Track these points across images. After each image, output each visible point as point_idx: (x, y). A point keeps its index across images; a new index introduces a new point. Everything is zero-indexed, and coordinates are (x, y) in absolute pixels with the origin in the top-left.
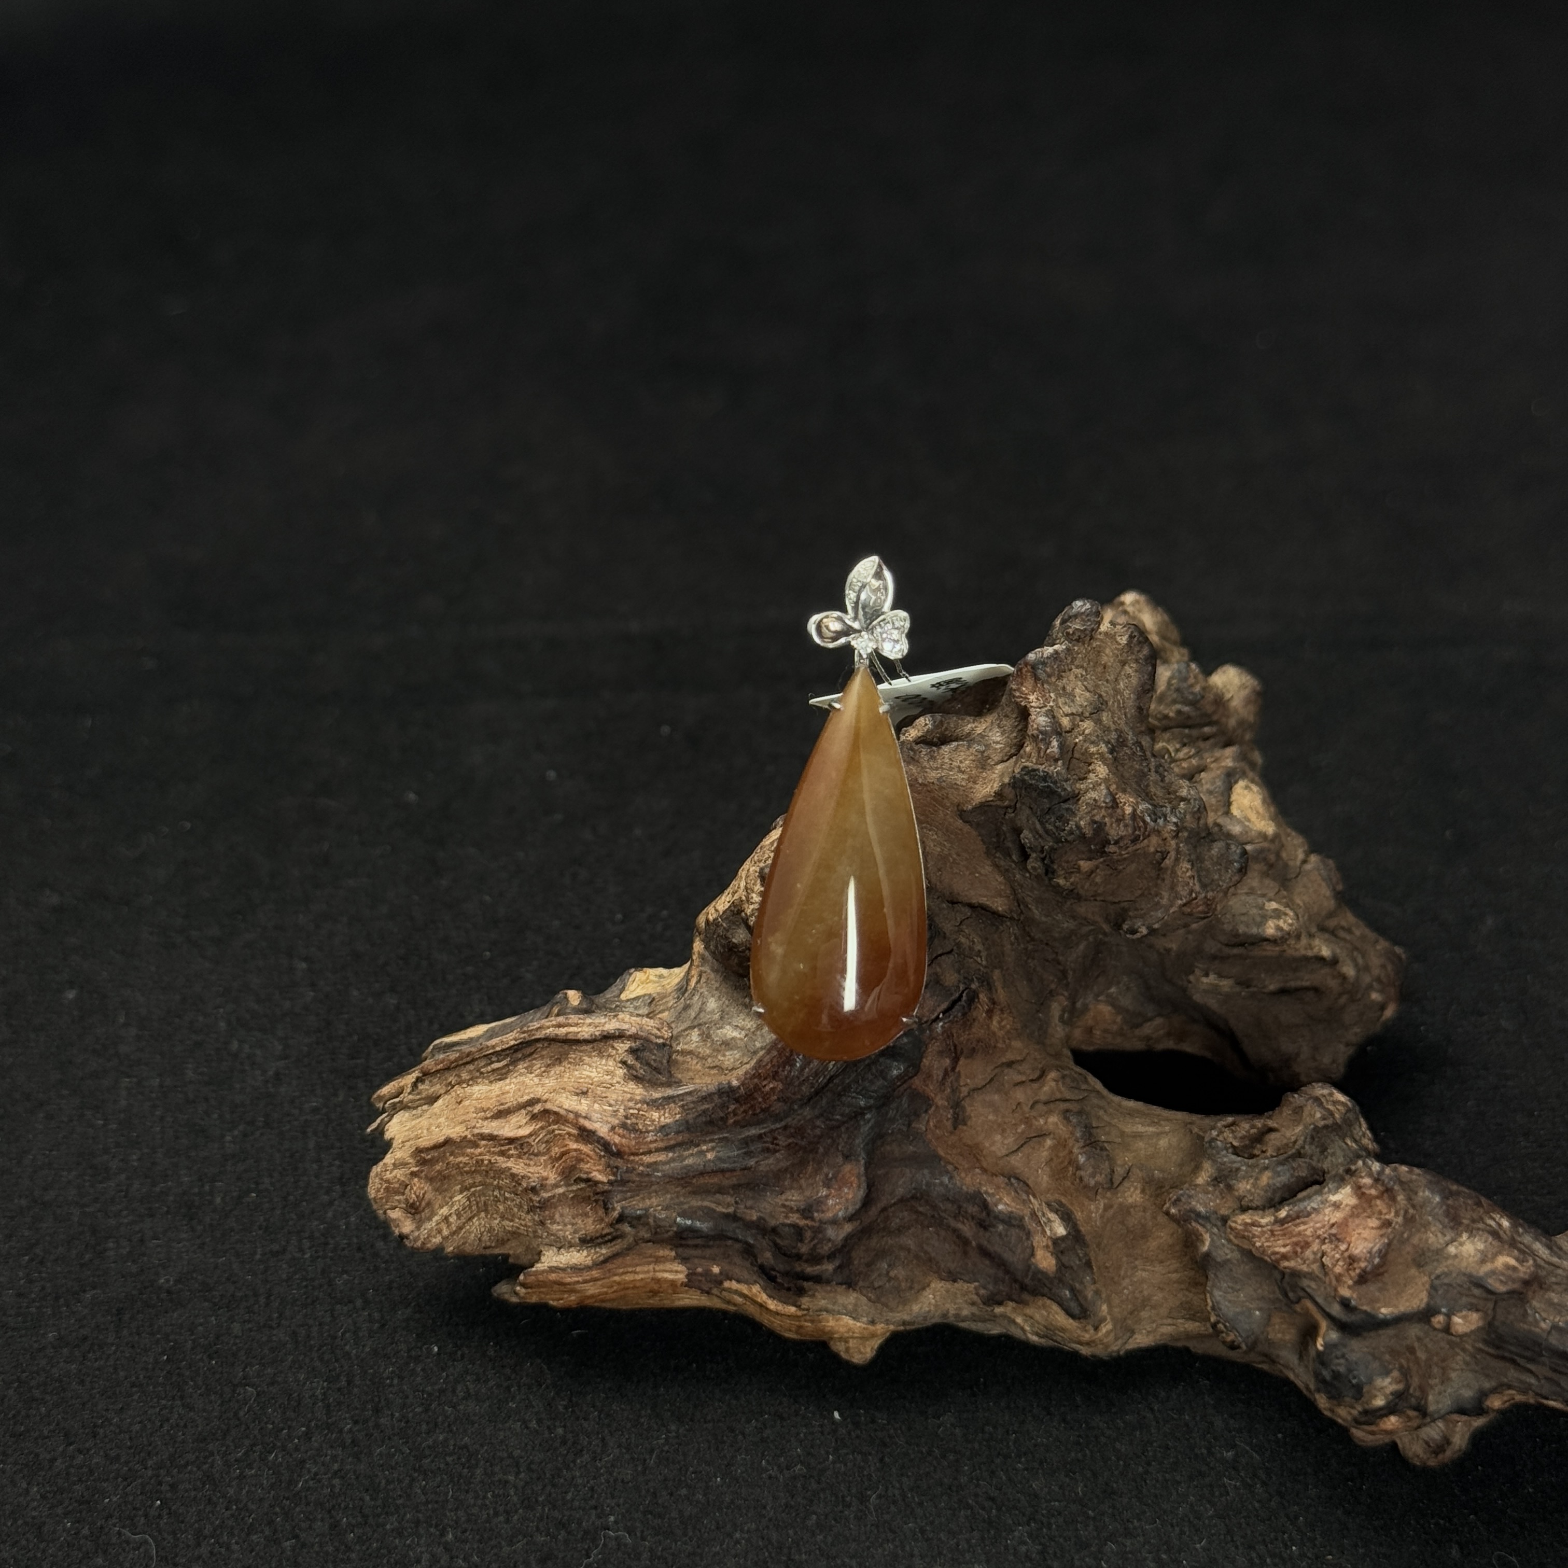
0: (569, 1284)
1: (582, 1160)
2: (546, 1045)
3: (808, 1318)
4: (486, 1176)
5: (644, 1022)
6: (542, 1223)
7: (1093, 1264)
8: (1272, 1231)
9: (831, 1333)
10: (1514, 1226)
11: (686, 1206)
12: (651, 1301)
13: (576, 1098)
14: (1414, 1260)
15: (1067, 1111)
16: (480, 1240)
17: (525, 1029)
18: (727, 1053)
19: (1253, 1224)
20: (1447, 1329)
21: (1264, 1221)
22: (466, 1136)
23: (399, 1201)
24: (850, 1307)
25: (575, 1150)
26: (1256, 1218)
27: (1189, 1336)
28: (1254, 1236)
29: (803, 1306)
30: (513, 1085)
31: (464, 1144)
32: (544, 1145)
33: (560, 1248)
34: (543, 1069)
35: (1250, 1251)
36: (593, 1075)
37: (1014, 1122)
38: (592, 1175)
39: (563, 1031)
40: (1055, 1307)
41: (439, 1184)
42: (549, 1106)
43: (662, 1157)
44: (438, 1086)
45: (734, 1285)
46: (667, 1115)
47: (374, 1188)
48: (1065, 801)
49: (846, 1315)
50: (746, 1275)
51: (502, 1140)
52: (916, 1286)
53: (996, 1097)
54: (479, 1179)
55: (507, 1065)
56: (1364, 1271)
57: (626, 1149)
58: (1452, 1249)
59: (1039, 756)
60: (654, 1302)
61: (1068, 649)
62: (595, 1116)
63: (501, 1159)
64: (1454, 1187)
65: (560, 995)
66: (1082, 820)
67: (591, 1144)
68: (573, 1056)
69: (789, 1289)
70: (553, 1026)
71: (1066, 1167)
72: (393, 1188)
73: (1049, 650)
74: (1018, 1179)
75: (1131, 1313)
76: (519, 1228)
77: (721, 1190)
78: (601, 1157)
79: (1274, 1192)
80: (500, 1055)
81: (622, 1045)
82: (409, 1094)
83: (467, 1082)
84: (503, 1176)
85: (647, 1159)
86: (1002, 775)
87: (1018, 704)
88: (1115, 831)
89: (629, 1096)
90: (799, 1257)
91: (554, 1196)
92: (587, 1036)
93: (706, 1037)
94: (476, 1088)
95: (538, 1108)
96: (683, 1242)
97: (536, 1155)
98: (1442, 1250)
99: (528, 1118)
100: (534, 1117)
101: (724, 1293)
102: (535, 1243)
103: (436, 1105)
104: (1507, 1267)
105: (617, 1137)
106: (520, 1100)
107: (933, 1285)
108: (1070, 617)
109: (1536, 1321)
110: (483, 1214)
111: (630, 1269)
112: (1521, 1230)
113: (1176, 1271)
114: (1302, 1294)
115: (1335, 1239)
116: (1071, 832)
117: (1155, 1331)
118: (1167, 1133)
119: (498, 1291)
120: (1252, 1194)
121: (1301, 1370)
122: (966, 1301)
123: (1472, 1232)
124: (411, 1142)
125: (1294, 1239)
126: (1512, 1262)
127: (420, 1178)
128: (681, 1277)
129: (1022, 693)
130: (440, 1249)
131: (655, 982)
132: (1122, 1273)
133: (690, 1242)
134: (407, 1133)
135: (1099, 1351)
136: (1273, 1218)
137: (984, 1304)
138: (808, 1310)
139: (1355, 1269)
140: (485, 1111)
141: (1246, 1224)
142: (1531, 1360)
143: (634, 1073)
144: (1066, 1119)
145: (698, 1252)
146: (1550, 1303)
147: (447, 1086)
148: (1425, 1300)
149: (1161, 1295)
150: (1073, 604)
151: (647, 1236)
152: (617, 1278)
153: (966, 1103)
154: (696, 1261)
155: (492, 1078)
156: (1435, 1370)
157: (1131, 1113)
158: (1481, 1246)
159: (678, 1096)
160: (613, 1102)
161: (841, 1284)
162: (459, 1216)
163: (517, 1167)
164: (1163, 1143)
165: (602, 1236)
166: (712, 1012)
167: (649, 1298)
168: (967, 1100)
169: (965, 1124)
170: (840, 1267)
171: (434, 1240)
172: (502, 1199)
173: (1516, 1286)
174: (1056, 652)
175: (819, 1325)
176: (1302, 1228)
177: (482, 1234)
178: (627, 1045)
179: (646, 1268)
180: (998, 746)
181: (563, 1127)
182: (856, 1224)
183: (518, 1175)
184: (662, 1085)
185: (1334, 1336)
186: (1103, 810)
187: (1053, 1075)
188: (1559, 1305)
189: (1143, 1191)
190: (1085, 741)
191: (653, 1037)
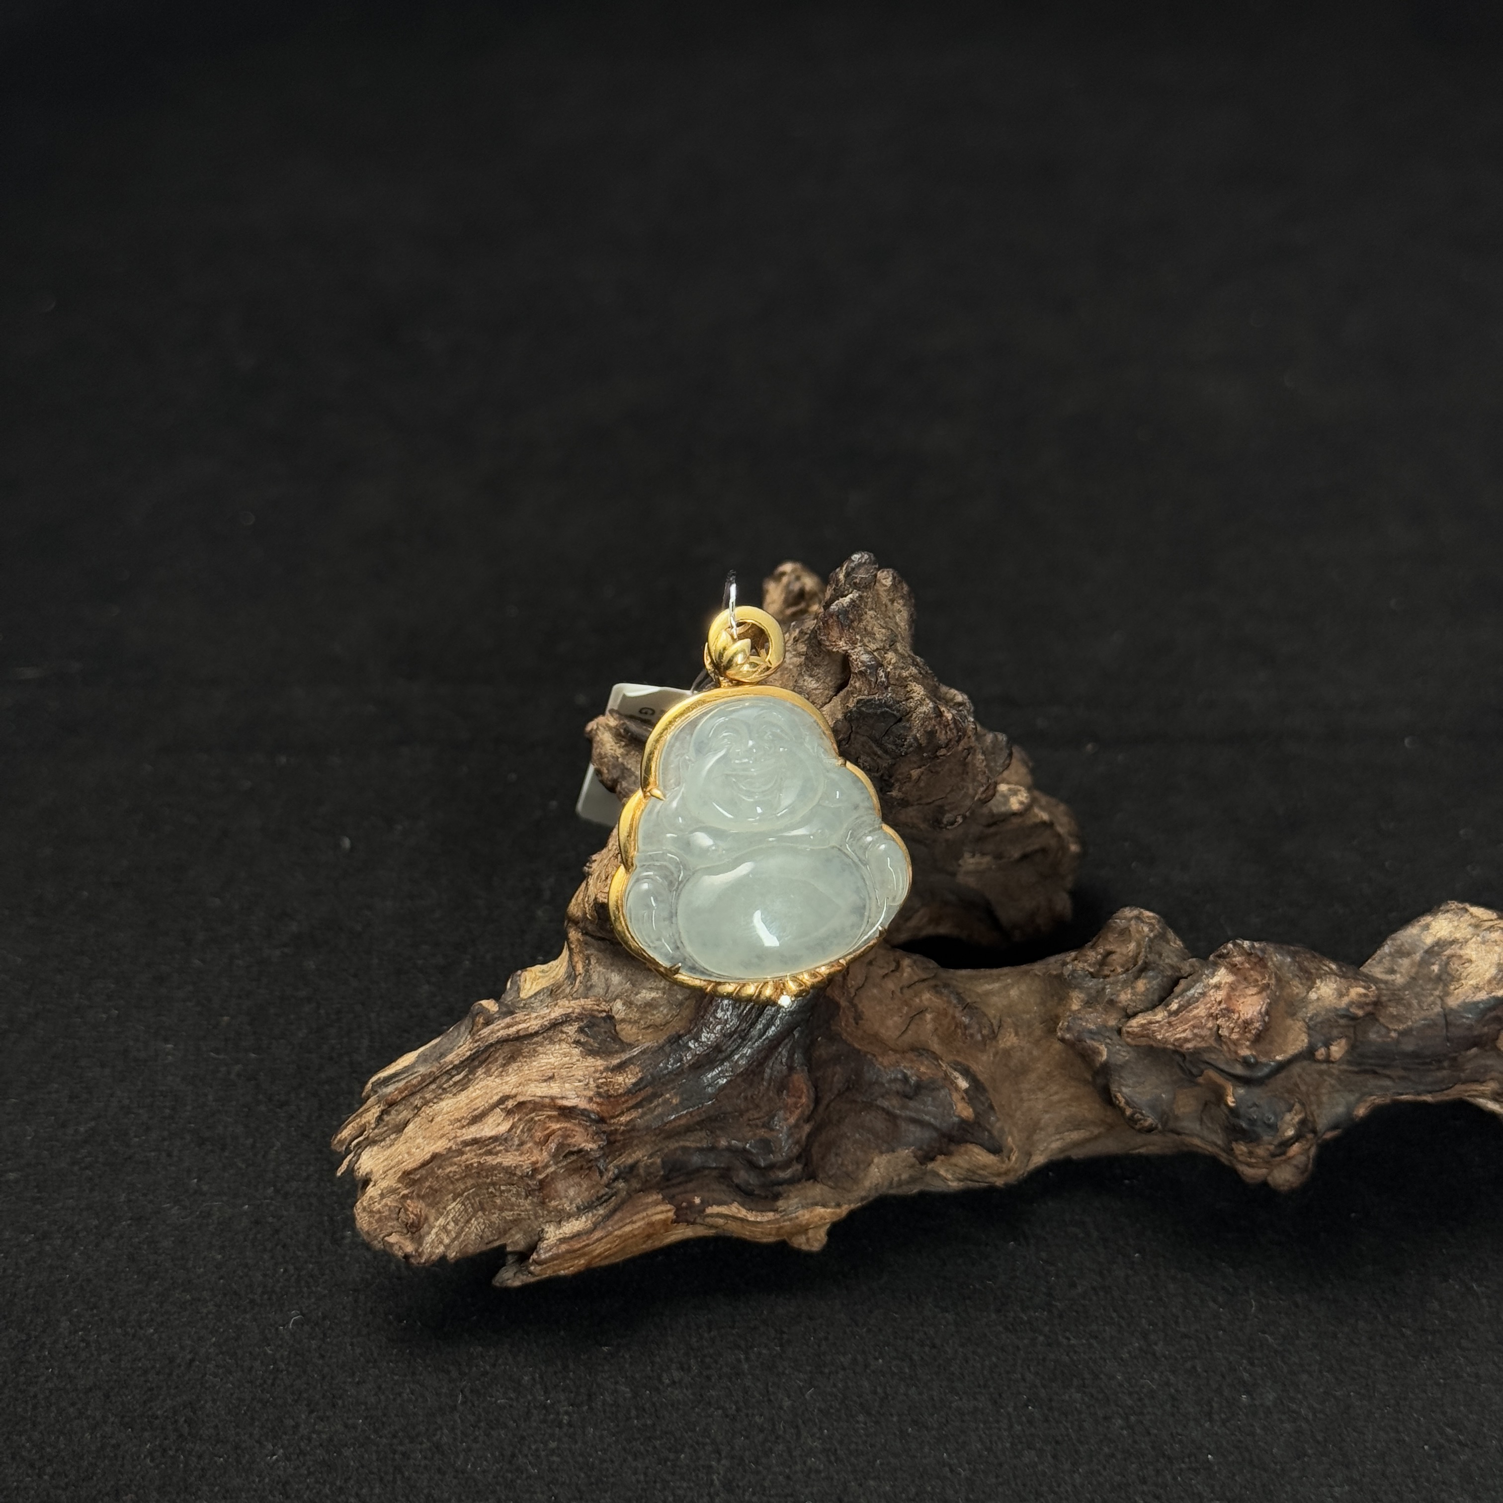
0: (579, 1249)
1: (569, 1136)
2: (498, 1046)
3: (786, 1218)
4: (479, 1177)
5: (583, 1003)
6: (543, 1203)
7: (994, 1104)
8: (1169, 1023)
9: (808, 1224)
10: (1340, 967)
11: (666, 1150)
12: (644, 1246)
13: (545, 1084)
14: (1286, 1012)
15: (936, 986)
16: (481, 1237)
17: (477, 1038)
18: (655, 1012)
19: (1150, 1023)
20: (1328, 1060)
21: (1159, 1017)
22: (451, 1147)
23: (391, 1226)
24: (818, 1198)
25: (559, 1129)
26: (1149, 1018)
27: (1076, 1144)
28: (1154, 1032)
29: (780, 1209)
30: (478, 1092)
31: (450, 1155)
32: (526, 1135)
33: (560, 1222)
34: (500, 1069)
35: (1151, 1047)
36: (552, 1060)
37: (896, 1007)
38: (583, 1145)
39: (513, 1030)
40: (976, 1149)
41: (431, 1199)
42: (521, 1099)
43: (634, 1114)
44: (405, 1113)
45: (715, 1209)
46: (629, 1076)
47: (363, 1221)
48: (900, 720)
49: (816, 1204)
50: (724, 1197)
51: (485, 1140)
52: (862, 1166)
53: (875, 991)
54: (470, 1182)
55: (466, 1076)
56: (1258, 1029)
57: (606, 1115)
58: (1313, 996)
59: (870, 688)
60: (647, 1246)
61: (860, 596)
62: (571, 1094)
63: (489, 1158)
64: (1292, 948)
65: (476, 1006)
66: (917, 732)
67: (575, 1119)
68: (527, 1050)
69: (766, 1197)
70: (503, 1028)
71: (955, 1030)
72: (385, 1217)
73: (846, 600)
74: (924, 1049)
75: (1028, 1138)
76: (520, 1215)
77: (688, 1129)
78: (586, 1128)
79: (1153, 993)
80: (458, 1068)
81: (570, 1028)
82: (374, 1129)
83: (431, 1101)
84: (496, 1172)
85: (623, 1119)
86: (832, 714)
87: (830, 653)
88: (942, 737)
89: (593, 1069)
90: (772, 1167)
91: (547, 1176)
92: (537, 1028)
93: (629, 1004)
94: (443, 1104)
95: (510, 1104)
96: (669, 1183)
97: (522, 1144)
98: (1306, 997)
99: (504, 1115)
100: (509, 1112)
101: (708, 1220)
102: (535, 1225)
103: (406, 1130)
104: (1360, 995)
105: (595, 1106)
106: (491, 1101)
107: (876, 1160)
108: (853, 569)
109: (1387, 1035)
110: (480, 1213)
111: (628, 1221)
112: (1344, 969)
113: (1056, 1093)
114: (1202, 1066)
115: (1228, 1012)
116: (911, 746)
117: (1046, 1149)
118: (1013, 985)
119: (500, 1280)
120: (1134, 1001)
121: (1206, 1133)
122: (906, 1166)
123: (1320, 977)
124: (393, 1170)
125: (1192, 1023)
126: (1362, 991)
127: (412, 1198)
128: (671, 1214)
129: (830, 641)
130: (443, 1258)
131: (543, 977)
132: (1013, 1107)
133: (674, 1181)
134: (385, 1163)
135: (1011, 1179)
136: (1166, 1013)
137: (921, 1163)
138: (784, 1211)
139: (1250, 1031)
140: (460, 1121)
141: (1142, 1025)
142: (1385, 1067)
143: (590, 1048)
144: (937, 992)
145: (681, 1188)
146: (1394, 1016)
147: (413, 1110)
148: (1306, 1041)
149: (1047, 1116)
150: (853, 558)
151: (638, 1186)
152: (616, 1233)
153: (856, 1001)
154: (679, 1197)
155: (455, 1091)
156: (1313, 1098)
157: (971, 978)
158: (1335, 986)
159: (634, 1056)
160: (582, 1078)
161: (808, 1179)
162: (456, 1222)
163: (509, 1159)
164: (1014, 993)
165: (598, 1199)
166: (620, 984)
167: (644, 1242)
168: (856, 998)
169: (862, 1019)
170: (806, 1165)
171: (437, 1251)
172: (497, 1194)
173: (1369, 1008)
174: (852, 601)
175: (797, 1221)
176: (1195, 1012)
177: (483, 1231)
178: (576, 1026)
179: (641, 1215)
180: (818, 692)
181: (540, 1113)
182: (812, 1123)
183: (510, 1167)
184: (617, 1052)
185: (1241, 1091)
186: (933, 722)
187: (906, 962)
188: (1398, 1015)
189: (1017, 1034)
190: (895, 668)
191: (596, 1013)
